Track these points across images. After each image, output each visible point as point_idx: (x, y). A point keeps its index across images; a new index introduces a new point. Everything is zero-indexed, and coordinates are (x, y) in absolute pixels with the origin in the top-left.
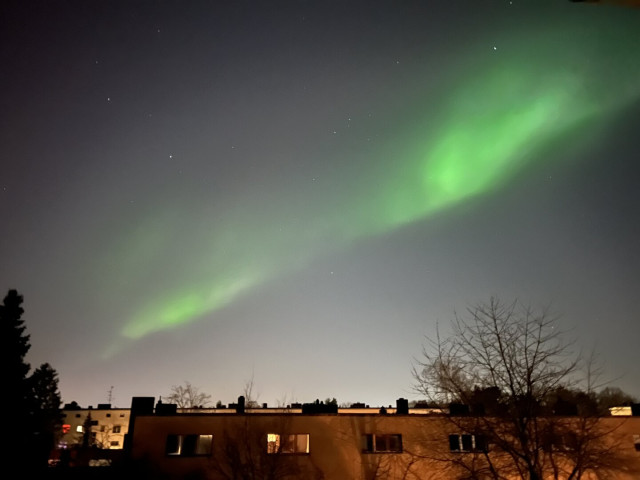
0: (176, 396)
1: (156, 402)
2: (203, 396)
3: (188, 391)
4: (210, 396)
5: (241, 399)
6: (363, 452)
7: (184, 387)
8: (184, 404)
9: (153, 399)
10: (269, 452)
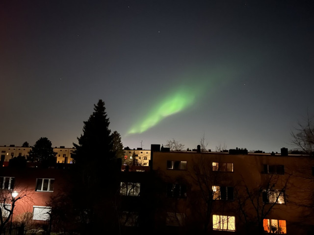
0: (169, 145)
1: (161, 147)
2: (181, 145)
3: (174, 143)
4: (184, 145)
5: (199, 147)
6: (262, 173)
7: (173, 141)
8: (173, 149)
9: (159, 145)
10: (213, 170)
